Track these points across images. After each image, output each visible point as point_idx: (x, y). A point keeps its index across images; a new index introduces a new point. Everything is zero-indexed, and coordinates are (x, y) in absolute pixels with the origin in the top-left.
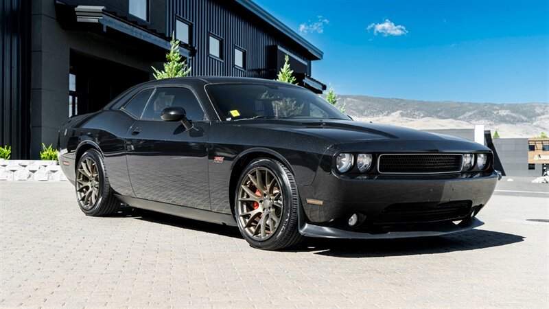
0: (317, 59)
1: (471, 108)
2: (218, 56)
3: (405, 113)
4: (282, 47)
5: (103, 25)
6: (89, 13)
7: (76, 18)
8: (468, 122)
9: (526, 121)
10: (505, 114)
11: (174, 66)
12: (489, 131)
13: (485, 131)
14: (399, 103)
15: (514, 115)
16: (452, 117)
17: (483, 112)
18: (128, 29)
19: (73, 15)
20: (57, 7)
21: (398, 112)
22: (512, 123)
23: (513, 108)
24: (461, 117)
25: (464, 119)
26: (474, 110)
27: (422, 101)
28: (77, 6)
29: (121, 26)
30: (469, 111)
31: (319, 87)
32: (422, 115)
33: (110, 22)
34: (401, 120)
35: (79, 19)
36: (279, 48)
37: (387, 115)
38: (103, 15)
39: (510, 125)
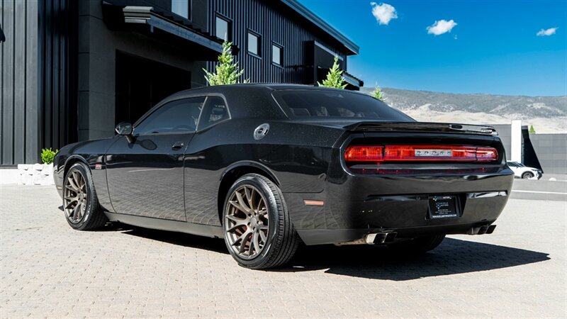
0: (353, 54)
1: (503, 101)
2: (256, 53)
3: (434, 106)
4: (319, 42)
5: (150, 26)
6: (137, 13)
7: (124, 19)
8: (501, 115)
9: (562, 115)
10: (539, 107)
11: (227, 68)
12: (527, 127)
13: (522, 127)
14: (427, 96)
15: (549, 108)
16: (483, 111)
17: (517, 106)
18: (174, 29)
19: (121, 15)
20: (104, 7)
21: (427, 105)
22: (547, 117)
23: (549, 101)
24: (493, 110)
25: (496, 113)
26: (506, 103)
27: (452, 94)
28: (124, 7)
29: (167, 26)
30: (501, 105)
31: (355, 84)
32: (452, 109)
33: (157, 22)
34: (430, 114)
35: (128, 20)
36: (316, 43)
37: (415, 108)
38: (151, 16)
39: (545, 119)
